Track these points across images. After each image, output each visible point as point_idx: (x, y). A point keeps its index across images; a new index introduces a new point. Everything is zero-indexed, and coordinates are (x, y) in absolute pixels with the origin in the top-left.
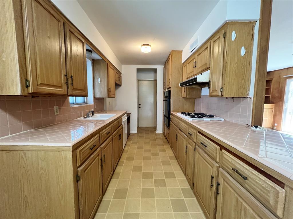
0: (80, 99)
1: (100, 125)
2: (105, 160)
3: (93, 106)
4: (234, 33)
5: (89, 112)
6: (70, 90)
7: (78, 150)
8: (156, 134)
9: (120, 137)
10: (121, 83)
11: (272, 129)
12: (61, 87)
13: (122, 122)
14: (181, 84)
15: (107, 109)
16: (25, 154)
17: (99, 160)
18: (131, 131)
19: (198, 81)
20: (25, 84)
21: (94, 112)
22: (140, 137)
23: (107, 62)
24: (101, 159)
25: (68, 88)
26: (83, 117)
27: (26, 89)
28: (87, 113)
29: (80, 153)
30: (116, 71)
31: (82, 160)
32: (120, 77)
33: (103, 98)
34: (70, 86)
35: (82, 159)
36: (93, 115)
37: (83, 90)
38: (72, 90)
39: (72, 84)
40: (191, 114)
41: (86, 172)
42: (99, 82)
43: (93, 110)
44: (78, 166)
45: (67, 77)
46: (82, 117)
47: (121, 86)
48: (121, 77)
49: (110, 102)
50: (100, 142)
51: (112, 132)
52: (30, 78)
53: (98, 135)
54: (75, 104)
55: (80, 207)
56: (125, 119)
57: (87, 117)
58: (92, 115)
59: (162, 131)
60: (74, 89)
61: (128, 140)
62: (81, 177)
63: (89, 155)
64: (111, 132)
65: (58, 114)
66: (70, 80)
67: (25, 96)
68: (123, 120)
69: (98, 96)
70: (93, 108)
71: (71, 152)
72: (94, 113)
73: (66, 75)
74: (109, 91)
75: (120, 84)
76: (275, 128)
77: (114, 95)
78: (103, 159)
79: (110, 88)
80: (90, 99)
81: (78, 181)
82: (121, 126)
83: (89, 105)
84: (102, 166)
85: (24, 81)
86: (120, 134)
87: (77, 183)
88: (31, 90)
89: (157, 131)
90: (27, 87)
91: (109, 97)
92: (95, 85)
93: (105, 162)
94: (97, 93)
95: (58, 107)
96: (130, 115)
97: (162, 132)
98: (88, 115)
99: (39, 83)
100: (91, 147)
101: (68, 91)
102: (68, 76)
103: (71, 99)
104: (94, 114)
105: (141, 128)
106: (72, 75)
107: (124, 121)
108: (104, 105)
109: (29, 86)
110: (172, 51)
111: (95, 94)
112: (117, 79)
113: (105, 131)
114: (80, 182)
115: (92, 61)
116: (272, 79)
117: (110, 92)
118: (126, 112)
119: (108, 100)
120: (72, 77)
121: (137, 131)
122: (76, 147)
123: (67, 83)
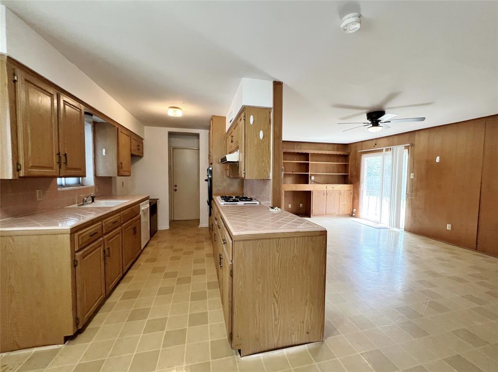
0: (72, 181)
1: (101, 213)
2: (109, 253)
3: (94, 188)
4: (252, 117)
5: (87, 197)
6: (62, 170)
7: (76, 235)
8: (199, 230)
9: (136, 231)
10: (143, 153)
11: (352, 216)
12: (52, 168)
13: (140, 211)
14: (221, 160)
15: (118, 194)
16: (13, 240)
17: (102, 252)
18: (158, 227)
19: (228, 160)
20: (17, 168)
21: (94, 197)
22: (173, 234)
23: (117, 126)
24: (104, 251)
25: (60, 167)
26: (77, 205)
27: (17, 173)
28: (84, 199)
29: (78, 237)
30: (133, 137)
31: (82, 244)
32: (140, 144)
33: (111, 177)
34: (63, 165)
35: (80, 243)
36: (93, 201)
37: (80, 169)
38: (66, 170)
39: (66, 163)
40: (233, 197)
41: (86, 258)
42: (104, 154)
43: (93, 194)
44: (76, 250)
45: (59, 156)
46: (75, 204)
47: (143, 158)
48: (142, 143)
49: (123, 183)
50: (102, 231)
51: (122, 222)
52: (22, 162)
53: (100, 223)
54: (64, 187)
55: (77, 294)
56: (145, 207)
57: (83, 204)
58: (91, 201)
59: (208, 224)
60: (68, 169)
61: (152, 238)
62: (79, 263)
63: (89, 242)
64: (119, 221)
65: (41, 199)
66: (63, 158)
67: (15, 180)
68: (142, 208)
69: (102, 173)
70: (94, 191)
71: (69, 235)
72: (95, 199)
73: (59, 154)
74: (120, 167)
75: (140, 155)
76: (354, 215)
77: (129, 172)
78: (107, 251)
79: (121, 163)
80: (90, 179)
81: (75, 266)
82: (139, 215)
83: (87, 188)
84: (105, 259)
85: (16, 165)
86: (136, 227)
87: (74, 268)
88: (22, 174)
89: (200, 225)
90: (18, 170)
91: (119, 175)
92: (97, 159)
93: (109, 256)
94: (100, 169)
95: (41, 191)
96: (158, 201)
97: (208, 226)
98: (86, 202)
99: (30, 165)
100: (92, 234)
101: (61, 171)
102: (62, 154)
103: (60, 181)
104: (95, 201)
105: (177, 222)
106: (66, 153)
107: (143, 210)
108: (112, 187)
109: (20, 170)
110: (213, 116)
111: (98, 171)
112: (134, 147)
113: (112, 219)
114: (78, 267)
115: (92, 124)
116: (350, 153)
117: (122, 168)
118: (149, 197)
119: (119, 180)
120: (65, 155)
121: (169, 227)
122: (74, 230)
123: (59, 163)
